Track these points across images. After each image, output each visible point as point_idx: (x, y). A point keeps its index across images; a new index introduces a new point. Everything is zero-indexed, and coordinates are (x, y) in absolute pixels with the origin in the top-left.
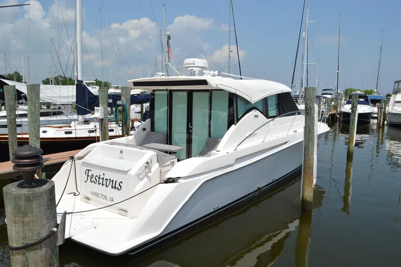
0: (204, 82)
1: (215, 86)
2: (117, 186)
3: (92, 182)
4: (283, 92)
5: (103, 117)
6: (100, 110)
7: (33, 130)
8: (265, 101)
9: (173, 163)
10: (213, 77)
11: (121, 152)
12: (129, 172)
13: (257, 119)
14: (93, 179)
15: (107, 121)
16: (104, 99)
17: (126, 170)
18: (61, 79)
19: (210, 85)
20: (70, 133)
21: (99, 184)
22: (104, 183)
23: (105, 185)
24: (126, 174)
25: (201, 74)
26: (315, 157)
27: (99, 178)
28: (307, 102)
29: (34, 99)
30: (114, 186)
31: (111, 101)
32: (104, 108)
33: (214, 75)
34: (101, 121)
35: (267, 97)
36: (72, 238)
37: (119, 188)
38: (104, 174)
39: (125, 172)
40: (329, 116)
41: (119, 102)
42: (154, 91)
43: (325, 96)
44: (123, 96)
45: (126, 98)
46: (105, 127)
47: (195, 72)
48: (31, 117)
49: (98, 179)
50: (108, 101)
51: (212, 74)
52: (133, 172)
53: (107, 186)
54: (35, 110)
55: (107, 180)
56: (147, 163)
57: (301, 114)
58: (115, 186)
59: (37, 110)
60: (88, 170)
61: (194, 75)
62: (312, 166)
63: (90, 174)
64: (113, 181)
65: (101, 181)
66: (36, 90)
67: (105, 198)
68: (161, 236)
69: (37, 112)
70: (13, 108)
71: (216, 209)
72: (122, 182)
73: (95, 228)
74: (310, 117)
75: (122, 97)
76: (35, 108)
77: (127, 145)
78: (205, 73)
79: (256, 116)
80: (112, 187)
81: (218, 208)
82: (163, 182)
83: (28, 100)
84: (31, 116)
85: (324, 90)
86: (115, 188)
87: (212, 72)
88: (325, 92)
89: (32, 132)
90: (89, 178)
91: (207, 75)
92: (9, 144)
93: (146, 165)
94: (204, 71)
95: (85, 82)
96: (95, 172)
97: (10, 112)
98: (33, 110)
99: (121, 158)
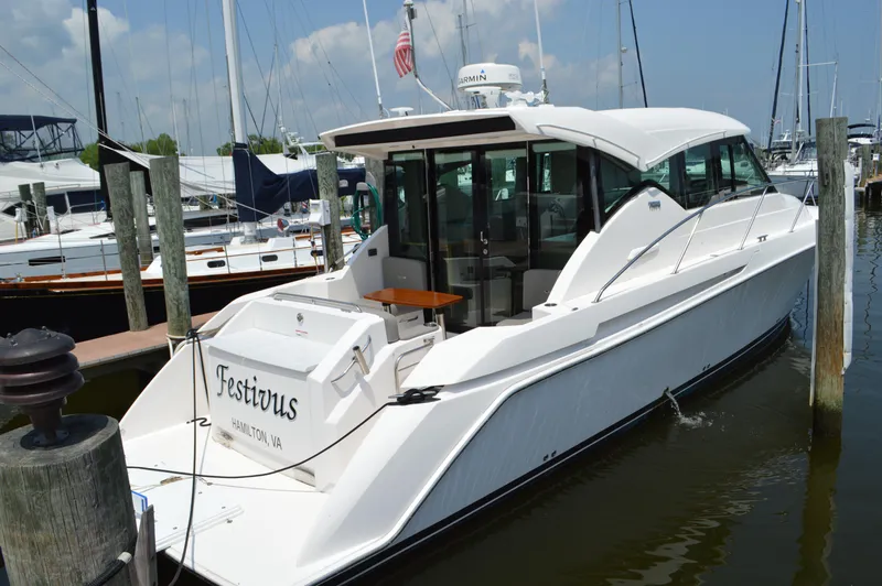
0: (506, 123)
1: (537, 132)
2: (286, 410)
3: (231, 396)
4: (727, 136)
5: (329, 222)
6: (321, 205)
7: (170, 261)
8: (678, 161)
9: (430, 343)
10: (532, 108)
11: (300, 318)
12: (311, 376)
13: (657, 211)
14: (234, 390)
15: (337, 228)
16: (329, 180)
17: (304, 370)
18: (254, 142)
19: (522, 129)
20: (221, 264)
21: (247, 402)
22: (258, 400)
23: (259, 407)
24: (305, 380)
25: (503, 101)
26: (848, 296)
27: (246, 387)
28: (825, 156)
29: (166, 190)
30: (278, 408)
31: (344, 184)
32: (330, 201)
33: (535, 104)
34: (326, 229)
35: (682, 153)
36: (168, 551)
37: (292, 415)
38: (255, 379)
39: (302, 375)
40: (867, 189)
41: (361, 186)
42: (391, 154)
43: (854, 140)
44: (370, 170)
45: (376, 176)
46: (335, 243)
47: (485, 97)
48: (165, 233)
49: (243, 390)
50: (338, 184)
51: (530, 101)
52: (319, 376)
53: (263, 409)
54: (172, 217)
55: (264, 392)
56: (356, 348)
57: (776, 192)
58: (281, 410)
59: (175, 214)
60: (223, 367)
61: (485, 106)
62: (839, 322)
63: (227, 378)
64: (275, 395)
65: (250, 395)
66: (169, 172)
67: (263, 437)
68: (393, 544)
69: (175, 220)
70: (128, 215)
71: (549, 459)
72: (295, 400)
73: (229, 522)
74: (833, 195)
75: (368, 173)
76: (171, 211)
77: (314, 300)
78: (510, 100)
79: (655, 205)
80: (276, 413)
81: (556, 455)
82: (395, 400)
83: (154, 193)
84: (163, 229)
85: (851, 127)
86: (282, 415)
87: (530, 96)
88: (854, 131)
89: (169, 266)
90: (226, 386)
91: (515, 104)
92: (126, 293)
93: (353, 354)
94: (509, 94)
95: (304, 144)
96: (237, 372)
97: (122, 223)
98: (167, 214)
99: (300, 333)
